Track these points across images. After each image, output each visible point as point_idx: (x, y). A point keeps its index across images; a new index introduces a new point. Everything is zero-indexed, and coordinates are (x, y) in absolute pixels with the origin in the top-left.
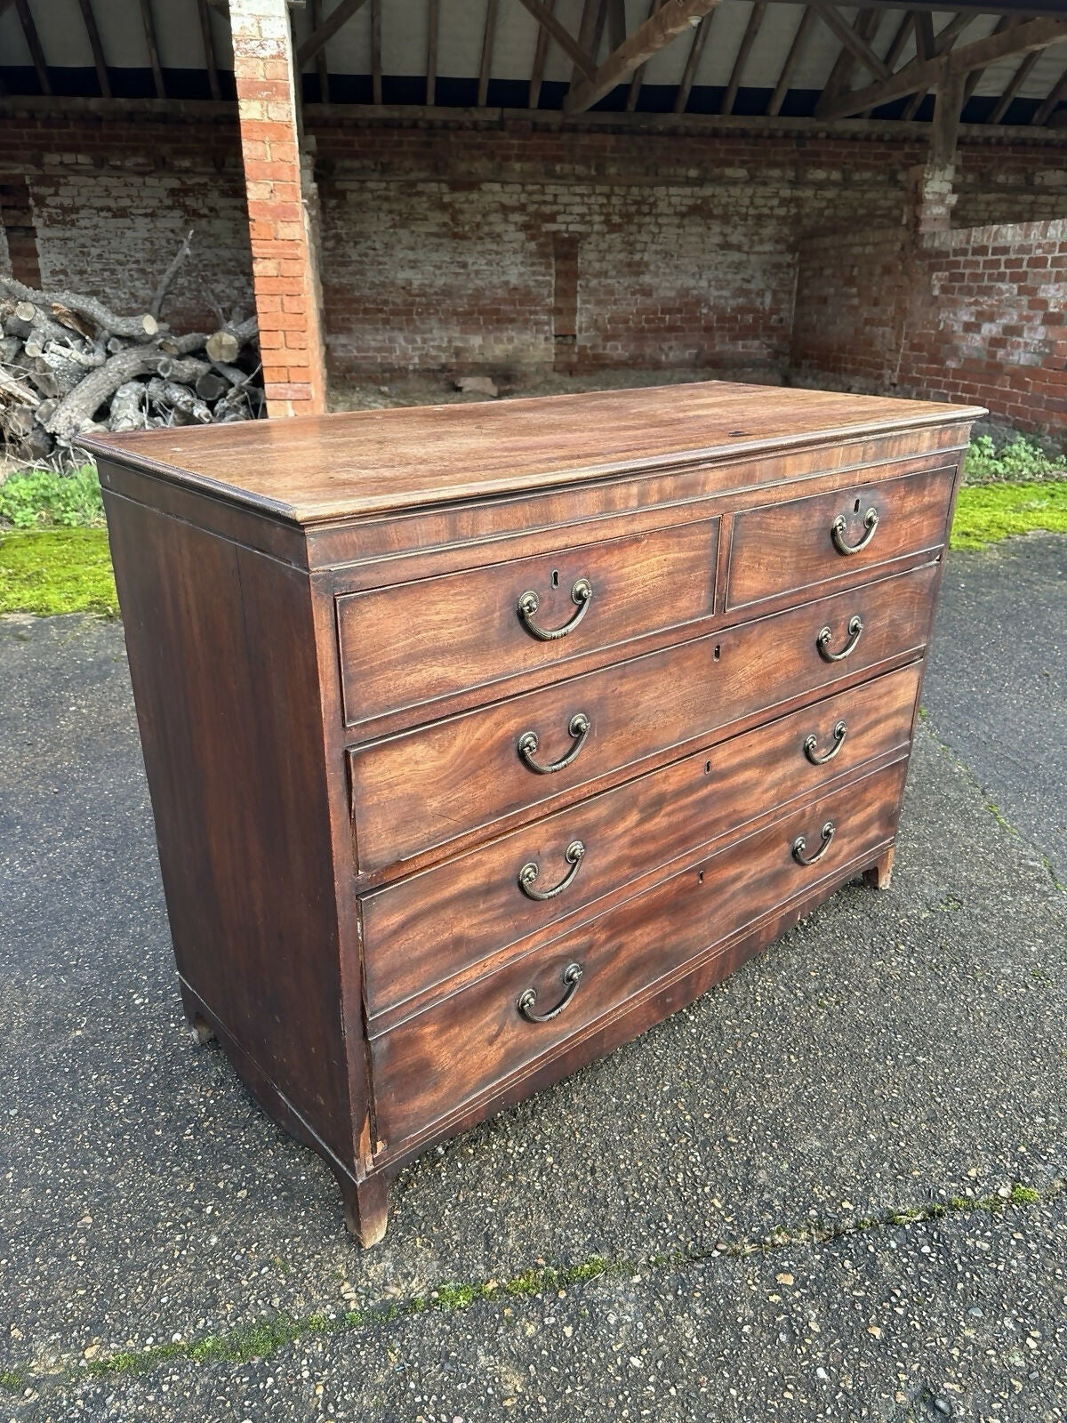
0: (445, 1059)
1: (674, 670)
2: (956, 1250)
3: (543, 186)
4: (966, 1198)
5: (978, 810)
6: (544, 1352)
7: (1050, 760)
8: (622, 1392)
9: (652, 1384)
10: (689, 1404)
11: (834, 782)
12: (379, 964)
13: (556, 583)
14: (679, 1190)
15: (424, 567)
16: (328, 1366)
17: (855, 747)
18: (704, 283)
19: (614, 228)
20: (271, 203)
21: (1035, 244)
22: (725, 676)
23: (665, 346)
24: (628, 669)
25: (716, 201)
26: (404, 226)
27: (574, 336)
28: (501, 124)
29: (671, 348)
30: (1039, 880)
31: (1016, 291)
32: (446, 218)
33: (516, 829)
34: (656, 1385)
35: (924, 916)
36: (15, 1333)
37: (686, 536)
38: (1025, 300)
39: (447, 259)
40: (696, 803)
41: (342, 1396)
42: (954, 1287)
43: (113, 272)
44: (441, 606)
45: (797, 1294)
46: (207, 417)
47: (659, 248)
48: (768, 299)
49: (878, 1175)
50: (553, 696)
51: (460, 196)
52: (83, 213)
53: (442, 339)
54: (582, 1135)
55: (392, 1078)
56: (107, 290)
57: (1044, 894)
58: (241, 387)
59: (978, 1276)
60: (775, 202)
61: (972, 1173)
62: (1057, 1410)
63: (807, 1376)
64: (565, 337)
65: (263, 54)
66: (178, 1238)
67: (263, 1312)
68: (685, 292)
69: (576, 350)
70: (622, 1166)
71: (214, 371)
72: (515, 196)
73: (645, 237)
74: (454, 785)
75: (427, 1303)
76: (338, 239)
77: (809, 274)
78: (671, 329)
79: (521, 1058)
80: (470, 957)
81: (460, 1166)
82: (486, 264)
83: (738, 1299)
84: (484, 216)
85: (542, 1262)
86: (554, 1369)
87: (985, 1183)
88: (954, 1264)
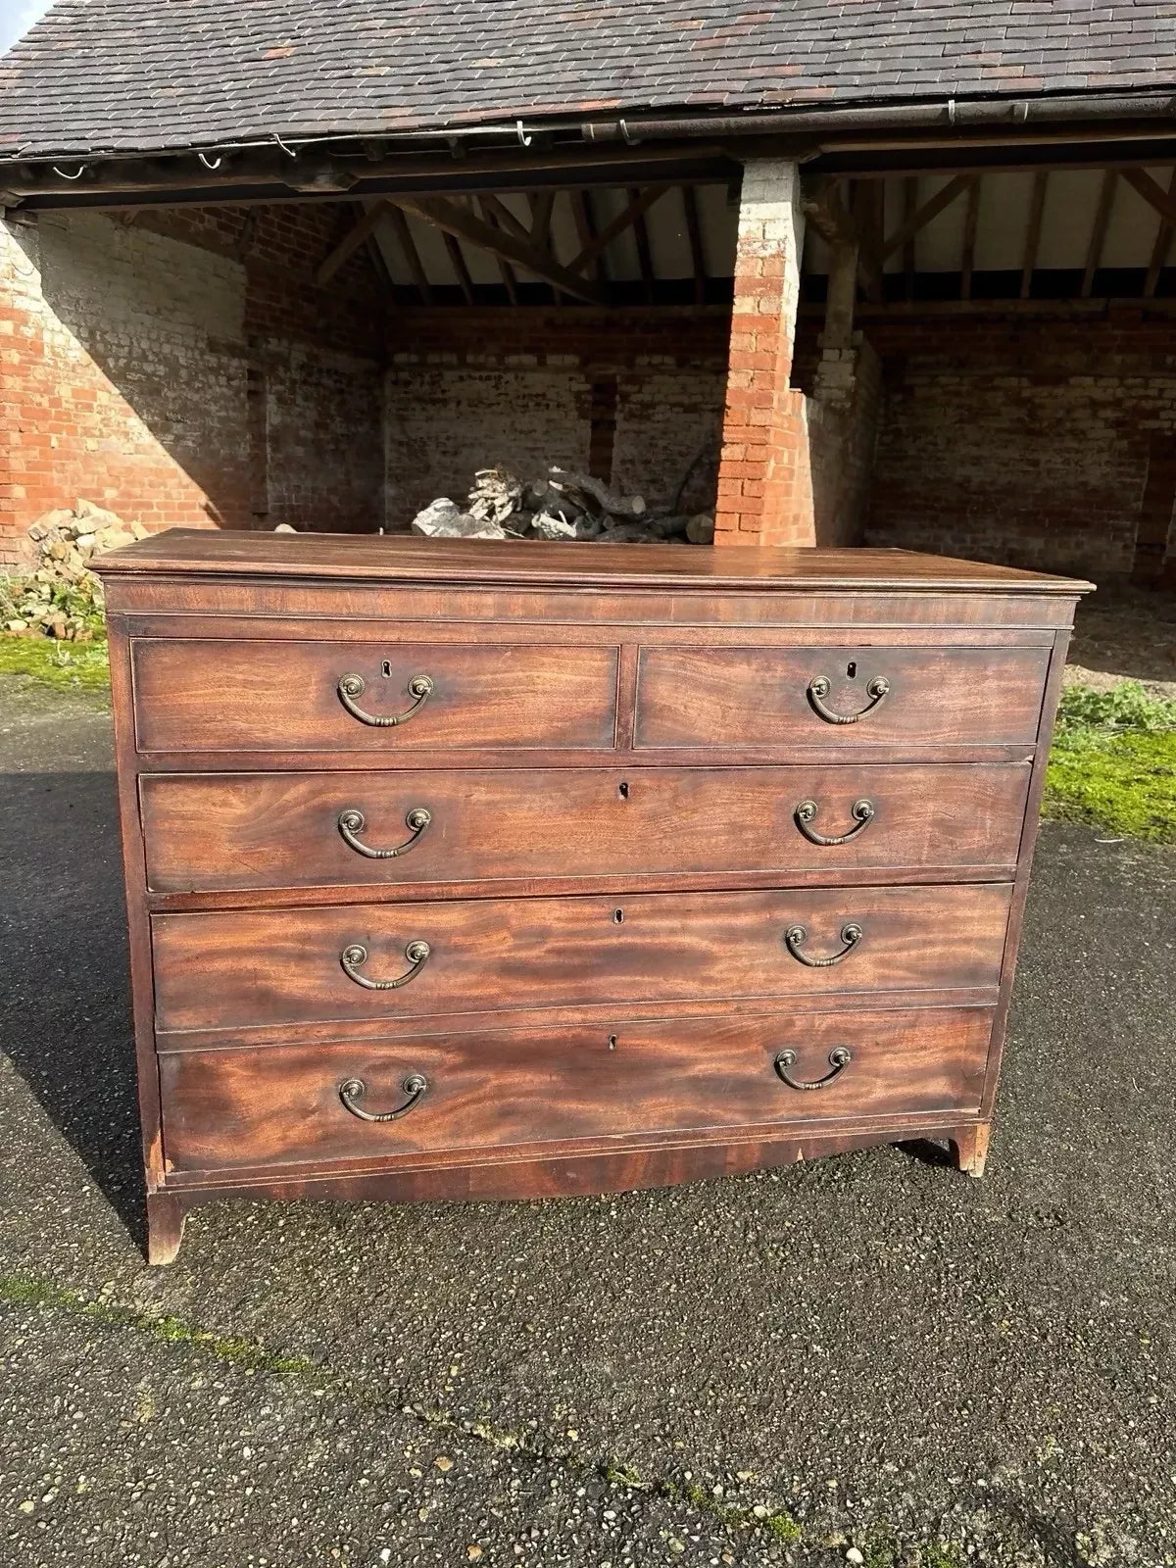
1: (557, 794)
2: (641, 1532)
3: (1147, 379)
4: (710, 1495)
6: (189, 1405)
8: (211, 1468)
9: (240, 1476)
10: (250, 1508)
13: (387, 671)
14: (434, 1343)
17: (883, 964)
20: (749, 392)
26: (972, 421)
27: (1164, 547)
28: (1104, 315)
32: (1022, 413)
33: (339, 904)
34: (243, 1479)
35: (994, 1219)
39: (1016, 456)
40: (599, 953)
43: (674, 463)
44: (245, 667)
45: (440, 1481)
49: (640, 1427)
50: (383, 782)
51: (1043, 391)
52: (660, 408)
53: (998, 541)
55: (182, 1101)
61: (744, 1475)
64: (1150, 547)
65: (763, 253)
66: (49, 1198)
67: (44, 1273)
69: (1164, 562)
70: (408, 1302)
72: (1110, 391)
74: (259, 838)
75: (150, 1324)
76: (897, 432)
79: (346, 1150)
80: (278, 1016)
81: (282, 1239)
82: (1062, 463)
83: (384, 1455)
84: (1068, 412)
85: (261, 1340)
86: (182, 1421)
87: (748, 1492)
88: (624, 1544)
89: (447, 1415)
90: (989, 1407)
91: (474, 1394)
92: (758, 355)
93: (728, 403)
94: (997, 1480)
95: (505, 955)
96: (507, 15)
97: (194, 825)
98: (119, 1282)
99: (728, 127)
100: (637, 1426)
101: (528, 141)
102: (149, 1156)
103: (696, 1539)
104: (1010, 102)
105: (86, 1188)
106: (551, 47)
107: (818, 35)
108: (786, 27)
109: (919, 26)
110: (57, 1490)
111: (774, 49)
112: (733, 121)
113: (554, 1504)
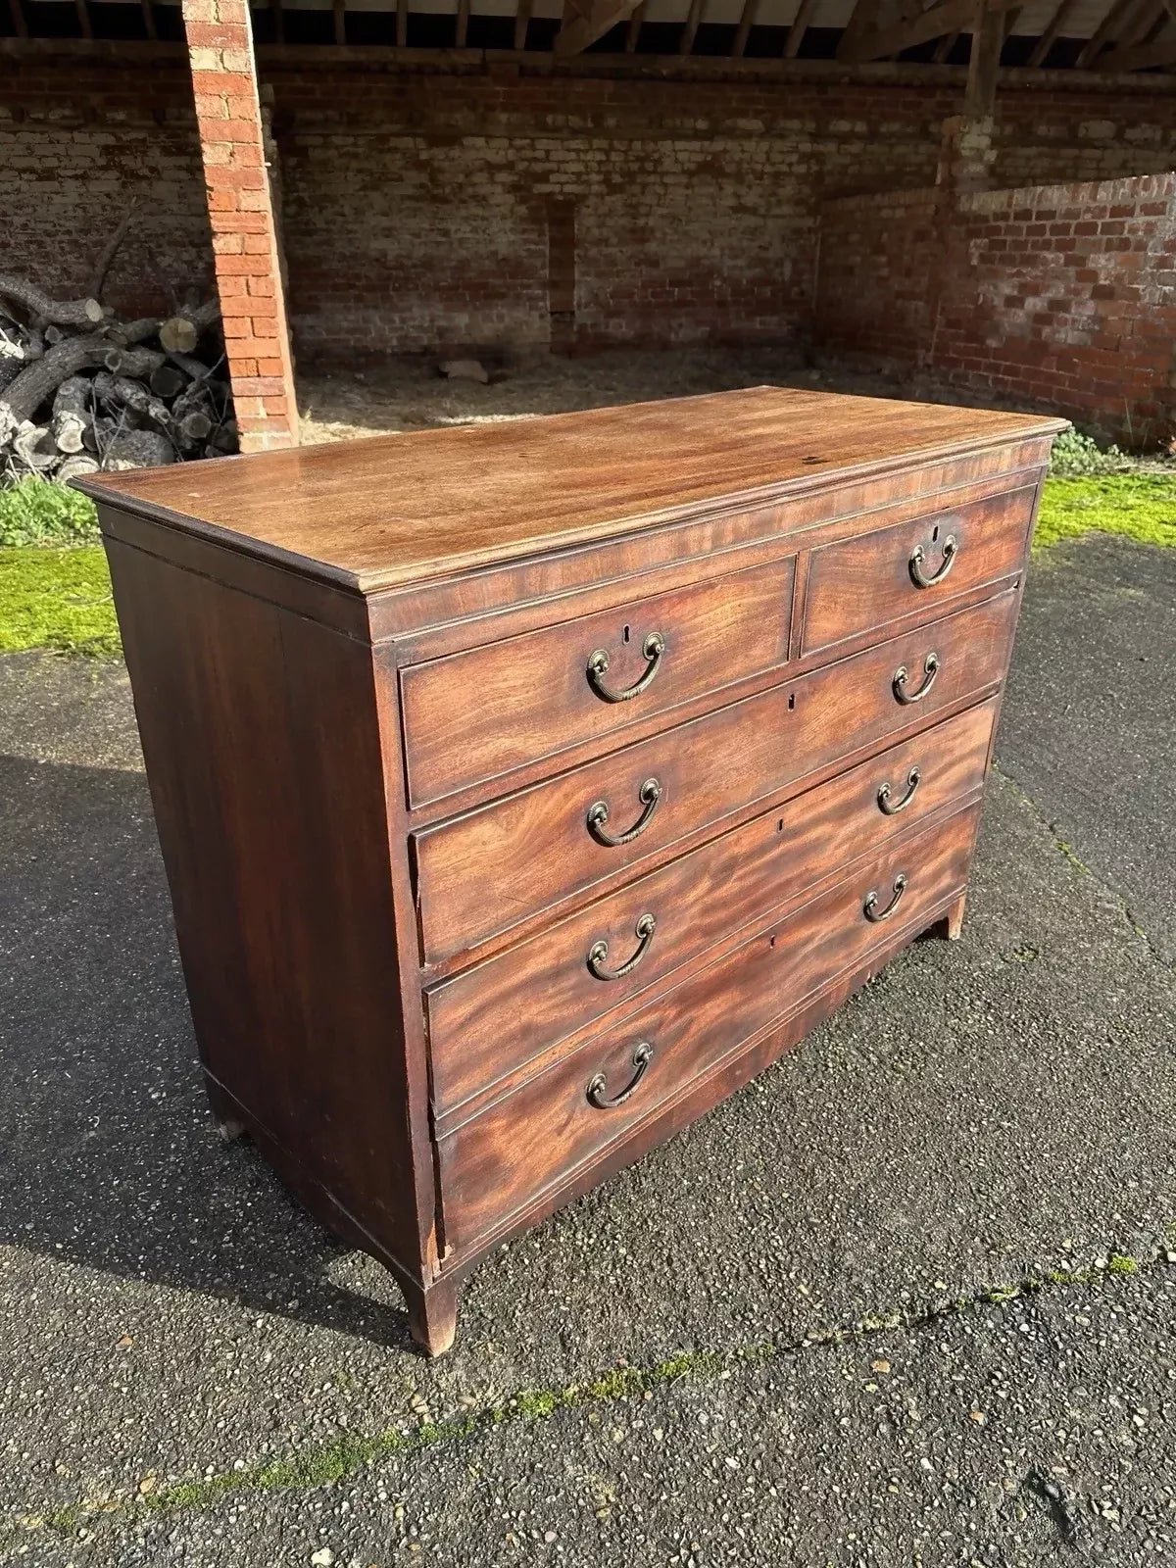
0: (513, 1154)
1: (748, 724)
2: (1056, 1327)
3: (533, 139)
4: (1062, 1271)
5: (1048, 849)
6: (635, 1458)
7: (1121, 790)
8: (720, 1496)
9: (751, 1485)
10: (791, 1504)
11: (906, 832)
12: (444, 1060)
13: (627, 639)
14: (762, 1277)
15: (490, 630)
16: (407, 1485)
17: (928, 793)
18: (716, 252)
19: (613, 189)
20: (232, 168)
21: (1084, 208)
22: (800, 725)
23: (674, 323)
24: (700, 726)
25: (727, 157)
26: (375, 188)
27: (573, 313)
28: (483, 69)
29: (681, 326)
30: (1117, 924)
31: (1062, 261)
32: (424, 178)
33: (585, 906)
34: (756, 1486)
35: (999, 967)
36: (61, 1469)
37: (761, 578)
38: (1072, 271)
39: (426, 226)
40: (767, 865)
41: (425, 1517)
42: (1056, 1366)
43: (41, 244)
44: (508, 672)
45: (895, 1382)
46: (165, 416)
47: (665, 211)
48: (788, 269)
49: (970, 1251)
50: (623, 761)
51: (439, 153)
53: (422, 318)
54: (655, 1222)
55: (460, 1179)
56: (35, 266)
57: (1123, 939)
58: (203, 382)
59: (1081, 1354)
60: (794, 158)
61: (1067, 1244)
62: (1168, 1488)
63: (911, 1468)
64: (562, 314)
66: (229, 1356)
67: (330, 1432)
68: (696, 261)
69: (575, 328)
70: (701, 1254)
71: (169, 363)
72: (502, 153)
73: (649, 199)
74: (522, 864)
75: (506, 1412)
76: (300, 202)
77: (833, 240)
78: (682, 303)
79: (591, 1145)
80: (540, 1044)
82: (471, 231)
84: (468, 176)
85: (623, 1362)
86: (646, 1475)
87: (1081, 1254)
92: (234, 123)
95: (705, 898)
97: (467, 874)
102: (425, 1254)
113: (985, 1345)
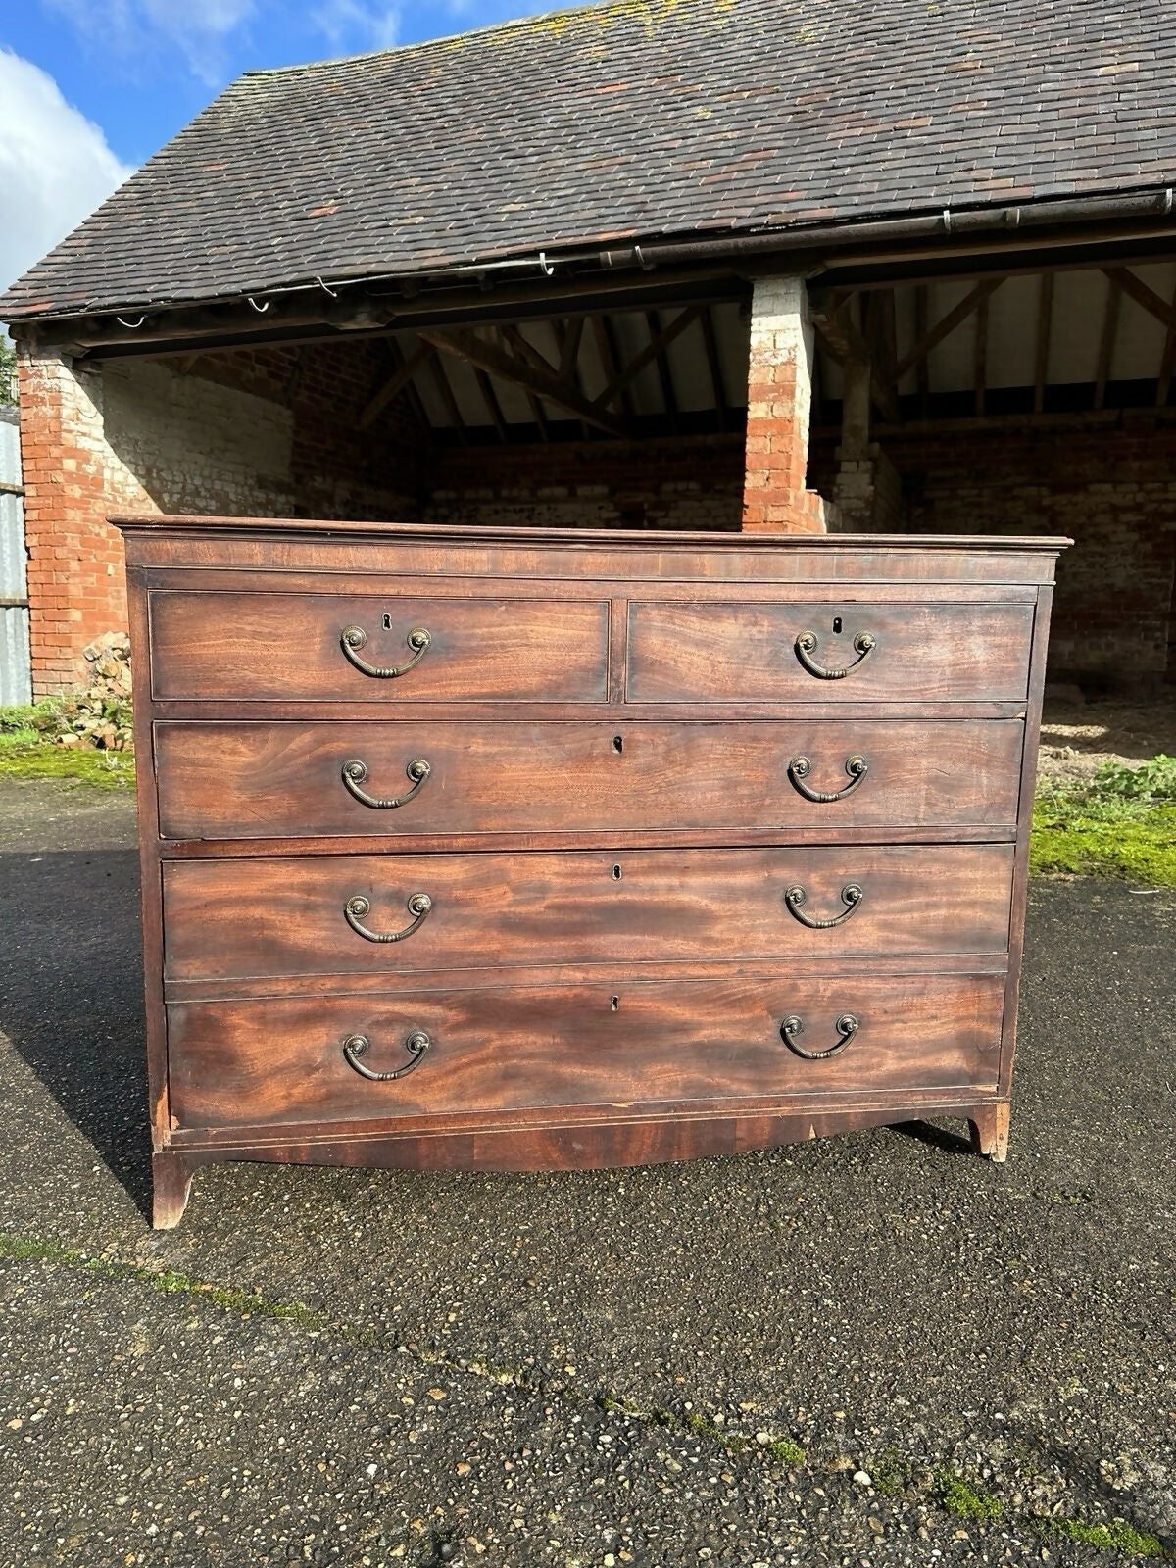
2: (638, 1454)
4: (711, 1423)
6: (183, 1343)
8: (201, 1395)
9: (229, 1402)
10: (238, 1429)
13: (387, 625)
14: (433, 1295)
15: (236, 581)
20: (766, 490)
28: (1118, 425)
32: (1043, 521)
33: (343, 854)
35: (1018, 1196)
37: (560, 613)
42: (593, 1479)
44: (254, 618)
45: (432, 1408)
51: (1063, 499)
55: (189, 1054)
59: (632, 1485)
61: (747, 1407)
63: (357, 1463)
65: (775, 361)
66: (59, 1176)
70: (409, 1261)
72: (1130, 496)
74: (265, 786)
75: (150, 1277)
80: (283, 967)
81: (286, 1210)
83: (376, 1386)
84: (1090, 517)
85: (259, 1290)
86: (175, 1356)
87: (750, 1420)
88: (620, 1463)
89: (443, 1354)
90: (1009, 1352)
91: (471, 1337)
92: (774, 456)
93: (745, 502)
94: (1015, 1413)
95: (505, 910)
96: (531, 168)
97: (203, 772)
98: (122, 1243)
99: (736, 247)
100: (637, 1364)
101: (550, 271)
102: (155, 1113)
103: (695, 1460)
104: (1003, 210)
105: (96, 1168)
106: (572, 191)
107: (819, 165)
108: (788, 160)
109: (913, 152)
110: (46, 1411)
111: (779, 179)
112: (740, 241)
113: (548, 1429)
